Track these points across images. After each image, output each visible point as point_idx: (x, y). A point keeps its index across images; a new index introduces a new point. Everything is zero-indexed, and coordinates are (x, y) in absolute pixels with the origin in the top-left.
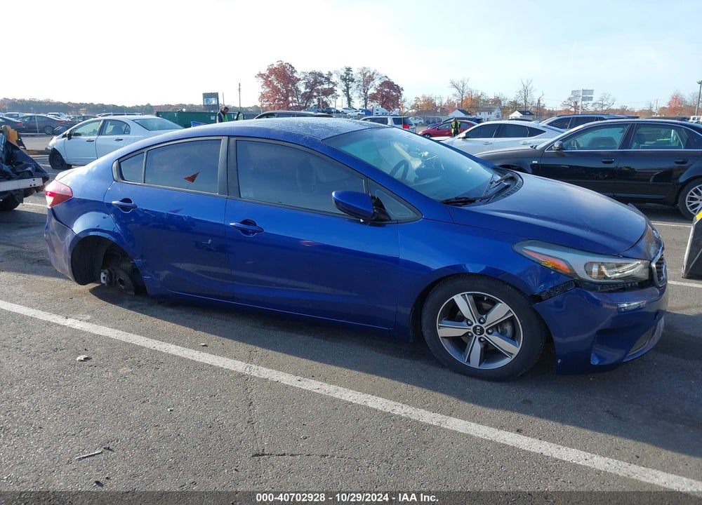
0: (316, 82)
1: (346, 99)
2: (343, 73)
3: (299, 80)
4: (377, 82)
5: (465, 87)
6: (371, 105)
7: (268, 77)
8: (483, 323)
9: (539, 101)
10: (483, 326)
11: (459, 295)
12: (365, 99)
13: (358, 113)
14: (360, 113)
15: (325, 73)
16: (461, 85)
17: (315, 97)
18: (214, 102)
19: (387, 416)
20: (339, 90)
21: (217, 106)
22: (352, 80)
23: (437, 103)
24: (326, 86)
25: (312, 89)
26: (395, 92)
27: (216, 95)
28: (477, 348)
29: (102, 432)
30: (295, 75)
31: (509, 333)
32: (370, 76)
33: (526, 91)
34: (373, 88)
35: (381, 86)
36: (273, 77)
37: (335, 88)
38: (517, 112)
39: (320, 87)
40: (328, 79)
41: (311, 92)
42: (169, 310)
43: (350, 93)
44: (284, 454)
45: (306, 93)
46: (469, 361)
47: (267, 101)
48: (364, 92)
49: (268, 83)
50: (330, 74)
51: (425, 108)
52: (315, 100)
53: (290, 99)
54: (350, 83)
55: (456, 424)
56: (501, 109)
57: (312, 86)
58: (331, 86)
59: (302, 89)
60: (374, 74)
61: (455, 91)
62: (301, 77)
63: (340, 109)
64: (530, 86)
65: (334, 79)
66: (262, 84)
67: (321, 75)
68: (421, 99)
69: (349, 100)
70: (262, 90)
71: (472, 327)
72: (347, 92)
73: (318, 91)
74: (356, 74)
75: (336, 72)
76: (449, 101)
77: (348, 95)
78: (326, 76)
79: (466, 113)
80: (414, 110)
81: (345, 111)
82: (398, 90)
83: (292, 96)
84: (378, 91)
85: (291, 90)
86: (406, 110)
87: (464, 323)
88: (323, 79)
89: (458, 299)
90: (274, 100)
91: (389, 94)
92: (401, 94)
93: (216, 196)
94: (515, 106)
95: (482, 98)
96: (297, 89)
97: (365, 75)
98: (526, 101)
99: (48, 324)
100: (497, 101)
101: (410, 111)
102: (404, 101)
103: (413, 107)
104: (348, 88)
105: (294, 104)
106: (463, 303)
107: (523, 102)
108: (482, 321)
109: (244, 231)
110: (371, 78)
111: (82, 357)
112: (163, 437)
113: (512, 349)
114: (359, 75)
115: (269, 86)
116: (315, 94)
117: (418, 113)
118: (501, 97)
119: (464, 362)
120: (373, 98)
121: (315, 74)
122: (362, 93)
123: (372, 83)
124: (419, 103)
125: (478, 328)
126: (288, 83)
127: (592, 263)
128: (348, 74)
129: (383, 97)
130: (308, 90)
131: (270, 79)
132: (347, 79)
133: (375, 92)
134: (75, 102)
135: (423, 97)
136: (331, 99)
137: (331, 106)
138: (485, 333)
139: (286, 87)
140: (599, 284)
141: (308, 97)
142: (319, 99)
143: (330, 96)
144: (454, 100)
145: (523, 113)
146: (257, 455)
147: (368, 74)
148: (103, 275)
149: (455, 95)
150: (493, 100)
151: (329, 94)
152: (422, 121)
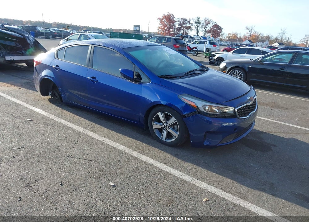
0: (183, 23)
1: (196, 31)
2: (196, 19)
3: (176, 21)
4: (211, 25)
5: (253, 29)
6: (207, 35)
7: (162, 19)
8: (167, 124)
9: (288, 38)
10: (167, 125)
11: (160, 113)
12: (205, 32)
13: (200, 38)
14: (201, 38)
15: (188, 19)
16: (251, 28)
17: (182, 29)
18: (138, 29)
19: (122, 152)
20: (193, 27)
21: (139, 31)
22: (200, 23)
23: (239, 36)
24: (188, 25)
25: (181, 26)
26: (219, 30)
27: (139, 26)
28: (165, 133)
29: (24, 143)
30: (174, 19)
31: (176, 129)
32: (208, 22)
33: (283, 33)
34: (209, 27)
35: (213, 26)
36: (164, 20)
37: (192, 26)
38: (276, 43)
39: (185, 25)
40: (189, 22)
41: (181, 27)
42: (70, 108)
43: (198, 29)
44: (77, 158)
45: (178, 28)
46: (162, 138)
47: (161, 30)
48: (205, 29)
49: (162, 22)
50: (190, 20)
51: (233, 38)
52: (182, 31)
53: (171, 30)
54: (199, 24)
55: (144, 158)
56: (269, 41)
57: (181, 25)
58: (190, 25)
59: (177, 25)
60: (210, 21)
61: (248, 31)
62: (177, 20)
63: (192, 36)
64: (285, 31)
65: (192, 22)
66: (159, 22)
67: (186, 20)
68: (231, 34)
69: (198, 32)
70: (159, 25)
71: (163, 125)
72: (197, 28)
73: (184, 27)
74: (202, 20)
75: (193, 19)
76: (244, 36)
77: (197, 30)
78: (188, 21)
79: (251, 42)
80: (227, 39)
81: (194, 37)
82: (220, 29)
83: (172, 29)
84: (211, 29)
85: (172, 26)
86: (223, 38)
87: (161, 123)
88: (187, 22)
89: (159, 114)
90: (164, 30)
91: (216, 31)
92: (222, 31)
93: (85, 67)
94: (276, 40)
95: (260, 35)
96: (175, 26)
97: (206, 21)
98: (282, 38)
99: (26, 108)
100: (268, 37)
101: (226, 39)
102: (223, 34)
103: (227, 37)
104: (197, 27)
105: (173, 32)
106: (161, 115)
107: (280, 38)
108: (167, 123)
109: (92, 81)
110: (209, 23)
111: (29, 120)
112: (41, 147)
113: (175, 134)
114: (203, 21)
115: (162, 24)
116: (182, 28)
117: (229, 40)
118: (270, 36)
119: (161, 138)
120: (209, 32)
121: (184, 19)
122: (204, 29)
123: (209, 25)
124: (230, 36)
125: (165, 126)
126: (171, 23)
127: (206, 105)
128: (198, 20)
129: (213, 31)
130: (179, 26)
131: (163, 20)
132: (198, 22)
133: (210, 29)
134: (82, 26)
135: (232, 33)
136: (189, 31)
137: (189, 34)
138: (168, 128)
139: (170, 25)
140: (208, 114)
141: (179, 29)
142: (184, 31)
143: (189, 30)
144: (247, 35)
145: (280, 44)
146: (68, 157)
147: (207, 21)
148: (50, 93)
149: (247, 33)
150: (266, 37)
151: (189, 29)
152: (229, 44)
